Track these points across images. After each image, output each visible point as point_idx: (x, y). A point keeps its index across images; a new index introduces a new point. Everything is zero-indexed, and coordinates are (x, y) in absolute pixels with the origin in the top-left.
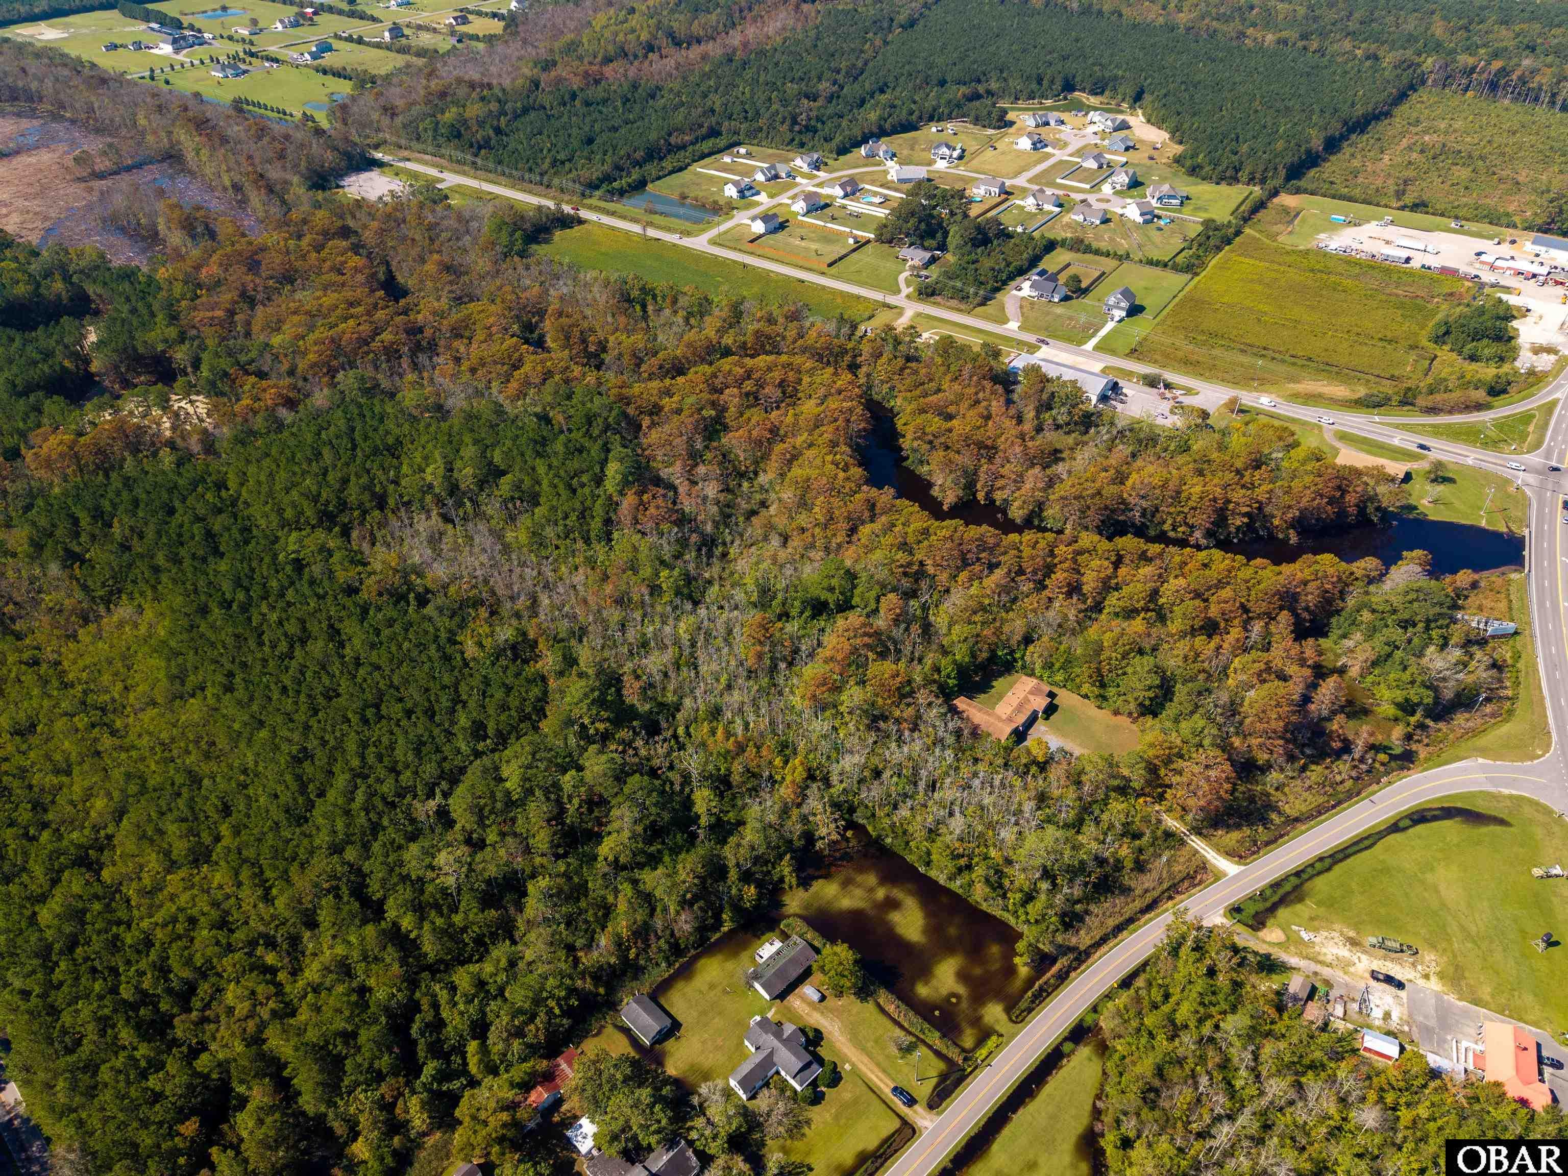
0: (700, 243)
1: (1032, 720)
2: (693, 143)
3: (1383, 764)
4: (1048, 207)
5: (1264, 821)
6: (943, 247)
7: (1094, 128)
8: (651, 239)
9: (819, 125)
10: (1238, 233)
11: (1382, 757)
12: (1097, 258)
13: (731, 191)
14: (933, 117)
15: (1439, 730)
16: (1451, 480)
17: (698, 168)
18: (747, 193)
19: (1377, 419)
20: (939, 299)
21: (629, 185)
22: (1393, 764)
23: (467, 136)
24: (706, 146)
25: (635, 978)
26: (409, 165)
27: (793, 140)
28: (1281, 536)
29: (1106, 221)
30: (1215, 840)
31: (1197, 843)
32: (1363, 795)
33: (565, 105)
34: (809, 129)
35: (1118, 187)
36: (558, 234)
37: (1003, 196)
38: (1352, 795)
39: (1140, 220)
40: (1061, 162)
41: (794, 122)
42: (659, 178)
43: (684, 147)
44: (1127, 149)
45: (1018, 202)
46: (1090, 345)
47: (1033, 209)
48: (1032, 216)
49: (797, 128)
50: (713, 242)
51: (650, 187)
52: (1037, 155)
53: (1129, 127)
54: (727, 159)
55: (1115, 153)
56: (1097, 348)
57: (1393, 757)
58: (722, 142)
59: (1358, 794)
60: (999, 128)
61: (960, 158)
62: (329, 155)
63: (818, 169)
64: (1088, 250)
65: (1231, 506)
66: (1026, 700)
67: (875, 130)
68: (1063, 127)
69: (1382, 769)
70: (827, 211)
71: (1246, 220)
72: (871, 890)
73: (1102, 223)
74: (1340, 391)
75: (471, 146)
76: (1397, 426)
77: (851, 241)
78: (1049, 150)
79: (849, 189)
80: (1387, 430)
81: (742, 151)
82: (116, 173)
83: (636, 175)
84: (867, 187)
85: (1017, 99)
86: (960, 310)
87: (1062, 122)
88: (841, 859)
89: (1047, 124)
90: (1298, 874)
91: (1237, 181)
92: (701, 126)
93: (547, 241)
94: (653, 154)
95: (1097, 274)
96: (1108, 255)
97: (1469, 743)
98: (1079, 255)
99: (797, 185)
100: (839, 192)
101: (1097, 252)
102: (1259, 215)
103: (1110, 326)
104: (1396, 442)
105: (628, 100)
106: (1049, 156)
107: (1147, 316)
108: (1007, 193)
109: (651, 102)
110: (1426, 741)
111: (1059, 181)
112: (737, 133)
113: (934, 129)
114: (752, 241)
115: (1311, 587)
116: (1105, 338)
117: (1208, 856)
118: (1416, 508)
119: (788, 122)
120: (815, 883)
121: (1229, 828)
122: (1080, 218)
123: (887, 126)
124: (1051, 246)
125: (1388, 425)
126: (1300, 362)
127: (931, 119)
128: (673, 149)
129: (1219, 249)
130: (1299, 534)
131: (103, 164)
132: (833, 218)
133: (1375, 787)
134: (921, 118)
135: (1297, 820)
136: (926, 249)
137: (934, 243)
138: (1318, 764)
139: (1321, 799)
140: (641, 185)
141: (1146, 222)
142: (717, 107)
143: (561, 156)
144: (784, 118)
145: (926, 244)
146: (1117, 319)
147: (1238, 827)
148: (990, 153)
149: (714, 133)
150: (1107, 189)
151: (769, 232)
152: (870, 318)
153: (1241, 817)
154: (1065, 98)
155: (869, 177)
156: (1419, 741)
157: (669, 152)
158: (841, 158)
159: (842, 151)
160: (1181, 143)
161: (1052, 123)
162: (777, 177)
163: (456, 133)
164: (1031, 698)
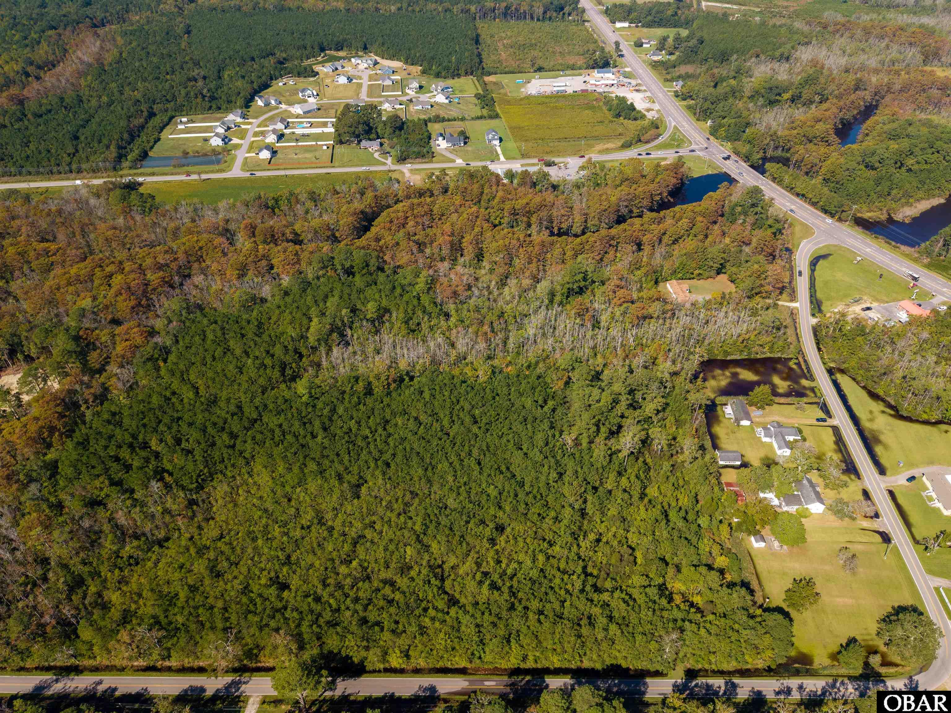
0: (236, 173)
4: (397, 106)
5: (785, 287)
7: (362, 66)
8: (204, 180)
10: (492, 97)
12: (451, 122)
17: (168, 135)
18: (226, 141)
19: (636, 150)
20: (410, 161)
22: (789, 253)
29: (432, 106)
30: (783, 299)
32: (793, 265)
35: (414, 90)
39: (446, 101)
40: (371, 85)
42: (152, 147)
44: (393, 72)
45: (380, 108)
46: (503, 159)
47: (391, 109)
48: (395, 112)
50: (245, 170)
51: (153, 155)
52: (354, 85)
53: (379, 63)
54: (181, 127)
56: (507, 159)
61: (318, 94)
63: (246, 118)
64: (444, 120)
68: (347, 69)
69: (788, 256)
74: (610, 145)
77: (324, 148)
79: (285, 123)
81: (183, 120)
84: (290, 120)
87: (343, 66)
89: (337, 69)
90: (811, 296)
96: (455, 120)
98: (442, 124)
99: (246, 129)
100: (281, 126)
101: (449, 120)
102: (489, 88)
103: (499, 148)
106: (360, 84)
111: (382, 94)
113: (281, 84)
114: (270, 163)
116: (504, 154)
117: (788, 305)
124: (425, 123)
129: (494, 105)
132: (296, 140)
133: (792, 261)
135: (791, 281)
140: (145, 155)
141: (450, 102)
145: (371, 137)
146: (497, 145)
147: (782, 293)
148: (327, 89)
150: (410, 92)
151: (273, 156)
155: (283, 115)
156: (784, 244)
158: (251, 110)
161: (339, 68)
162: (229, 128)
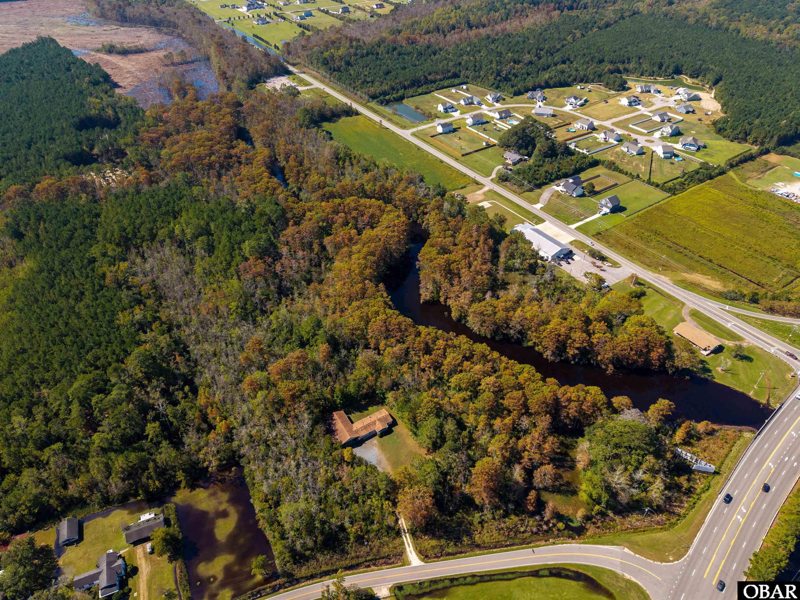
0: (406, 134)
1: (372, 435)
2: (441, 80)
3: (559, 530)
4: (612, 141)
5: (458, 540)
6: (529, 155)
7: (677, 97)
8: (384, 128)
9: (513, 78)
10: (722, 173)
11: (561, 525)
12: (620, 175)
13: (441, 108)
14: (584, 80)
15: (613, 520)
16: (749, 359)
17: (436, 94)
18: (449, 110)
19: (727, 308)
20: (508, 184)
21: (394, 98)
22: (566, 532)
23: (331, 64)
24: (446, 83)
25: (81, 508)
26: (303, 76)
27: (493, 84)
28: (603, 367)
29: (641, 154)
30: (420, 540)
31: (407, 540)
32: (532, 545)
33: (388, 53)
34: (507, 79)
35: (665, 134)
36: (343, 119)
37: (590, 131)
38: (525, 543)
39: (662, 156)
40: (642, 115)
41: (498, 74)
42: (412, 96)
43: (435, 82)
44: (688, 112)
45: (596, 135)
46: (573, 226)
47: (602, 141)
48: (600, 144)
49: (499, 78)
50: (413, 134)
51: (405, 101)
52: (631, 109)
53: (700, 99)
54: (453, 91)
55: (677, 113)
56: (578, 228)
57: (568, 527)
58: (457, 81)
59: (530, 543)
60: (618, 91)
61: (582, 105)
62: (266, 66)
63: (497, 101)
64: (617, 169)
65: (569, 341)
66: (374, 423)
67: (543, 84)
68: (658, 95)
69: (556, 532)
70: (484, 126)
71: (732, 166)
72: (221, 503)
73: (638, 154)
74: (715, 285)
75: (330, 69)
76: (737, 316)
77: (484, 144)
78: (639, 107)
79: (503, 115)
80: (728, 317)
81: (465, 87)
82: (182, 64)
83: (401, 93)
84: (517, 115)
85: (642, 75)
86: (515, 192)
87: (659, 92)
88: (220, 481)
89: (649, 91)
90: (452, 580)
91: (746, 141)
92: (449, 72)
93: (334, 122)
94: (416, 83)
95: (612, 183)
96: (626, 174)
97: (628, 536)
98: (610, 172)
99: (480, 109)
100: (497, 116)
101: (621, 171)
102: (745, 165)
103: (597, 216)
104: (729, 326)
105: (421, 54)
106: (638, 110)
107: (623, 215)
108: (593, 129)
109: (432, 56)
110: (599, 524)
111: (630, 126)
112: (468, 77)
113: (579, 87)
114: (432, 137)
115: (573, 405)
116: (587, 223)
117: (408, 549)
118: (709, 371)
119: (495, 74)
120: (197, 489)
121: (434, 536)
122: (625, 150)
123: (551, 82)
124: (595, 163)
125: (732, 313)
126: (702, 261)
127: (581, 81)
128: (427, 82)
129: (701, 181)
130: (615, 368)
131: (177, 59)
132: (485, 130)
133: (543, 543)
134: (575, 80)
135: (478, 546)
136: (520, 154)
137: (525, 152)
138: (517, 515)
139: (502, 538)
140: (400, 99)
141: (666, 158)
142: (463, 63)
143: (369, 79)
144: (493, 72)
145: (521, 151)
146: (603, 213)
147: (439, 538)
148: (603, 104)
149: (456, 76)
150: (657, 135)
151: (444, 133)
152: (462, 188)
153: (445, 532)
154: (673, 78)
155: (520, 110)
156: (594, 523)
157: (425, 83)
158: (516, 98)
159: (518, 93)
160: (726, 113)
161: (652, 91)
162: (472, 103)
163: (325, 62)
164: (377, 423)
